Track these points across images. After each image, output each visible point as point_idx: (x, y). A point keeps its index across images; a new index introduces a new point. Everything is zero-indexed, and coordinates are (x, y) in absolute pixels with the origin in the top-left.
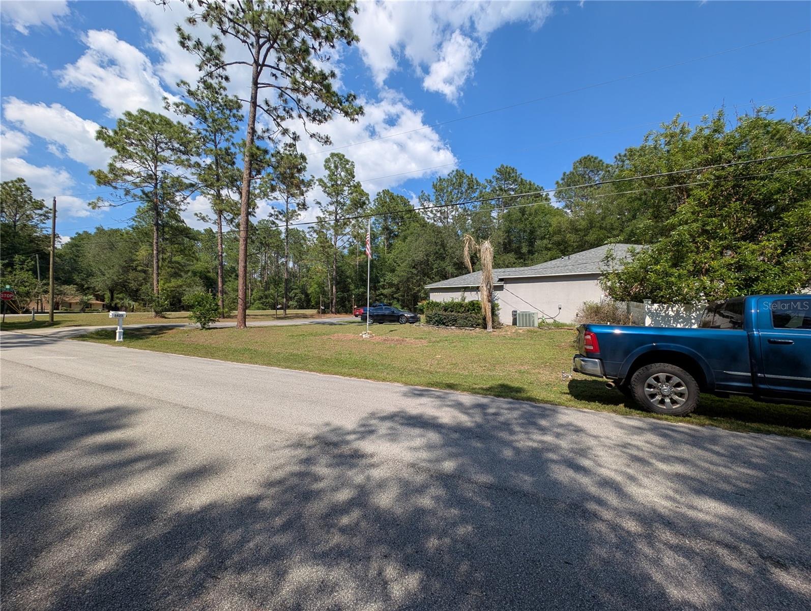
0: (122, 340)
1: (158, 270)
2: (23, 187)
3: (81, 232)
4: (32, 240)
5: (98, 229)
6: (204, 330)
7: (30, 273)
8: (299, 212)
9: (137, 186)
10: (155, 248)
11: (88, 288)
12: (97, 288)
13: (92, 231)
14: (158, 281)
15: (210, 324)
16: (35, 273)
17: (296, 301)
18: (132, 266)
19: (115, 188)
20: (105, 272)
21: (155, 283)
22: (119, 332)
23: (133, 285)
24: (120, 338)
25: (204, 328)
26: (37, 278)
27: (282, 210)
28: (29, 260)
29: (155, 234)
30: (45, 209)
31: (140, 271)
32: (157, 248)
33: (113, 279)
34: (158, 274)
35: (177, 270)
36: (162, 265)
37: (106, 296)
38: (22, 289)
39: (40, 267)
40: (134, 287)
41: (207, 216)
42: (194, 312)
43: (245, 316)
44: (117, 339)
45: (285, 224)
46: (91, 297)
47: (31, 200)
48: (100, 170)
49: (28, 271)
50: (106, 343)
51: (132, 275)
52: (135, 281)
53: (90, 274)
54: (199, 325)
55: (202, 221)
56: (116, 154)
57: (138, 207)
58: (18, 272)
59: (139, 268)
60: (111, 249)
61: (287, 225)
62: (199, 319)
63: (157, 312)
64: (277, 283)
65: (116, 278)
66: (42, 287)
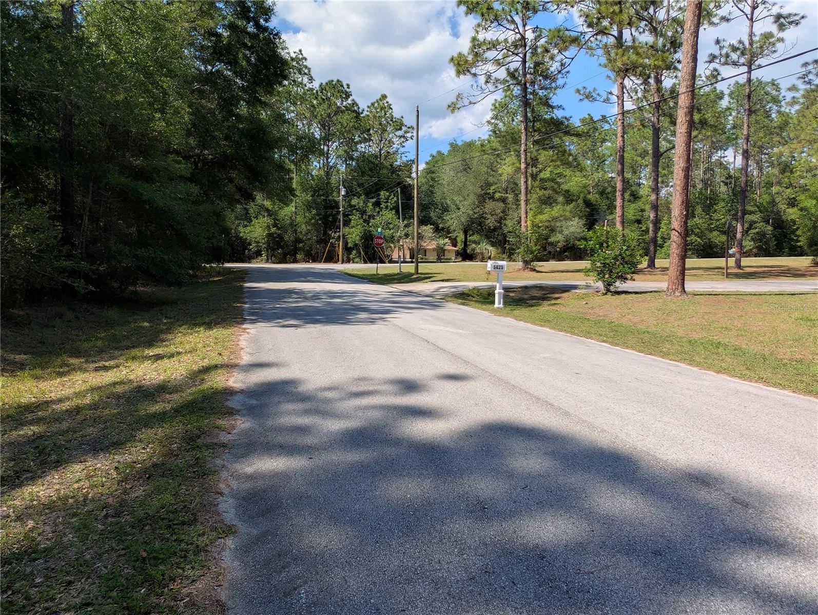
0: (501, 306)
1: (526, 194)
2: (386, 105)
3: (435, 154)
4: (394, 170)
5: (451, 145)
6: (609, 296)
7: (394, 212)
8: (781, 35)
9: (499, 64)
10: (523, 160)
11: (443, 229)
12: (452, 228)
13: (445, 150)
14: (526, 213)
15: (618, 284)
16: (397, 212)
17: (753, 239)
18: (489, 194)
19: (475, 75)
20: (460, 205)
21: (523, 216)
22: (499, 293)
23: (491, 222)
24: (499, 303)
25: (608, 290)
26: (399, 218)
27: (740, 42)
28: (392, 196)
29: (523, 137)
30: (404, 128)
31: (498, 200)
32: (526, 159)
33: (468, 215)
34: (527, 201)
35: (551, 192)
36: (533, 186)
37: (459, 239)
38: (388, 233)
39: (402, 203)
40: (491, 225)
41: (595, 90)
42: (594, 262)
43: (683, 271)
44: (496, 305)
45: (745, 69)
46: (447, 240)
47: (392, 121)
48: (460, 53)
49: (391, 209)
50: (485, 310)
51: (490, 205)
52: (492, 215)
53: (446, 210)
54: (600, 285)
55: (586, 100)
56: (479, 20)
57: (493, 102)
58: (384, 212)
59: (497, 195)
60: (465, 170)
61: (749, 72)
62: (601, 274)
63: (526, 263)
64: (709, 204)
65: (471, 212)
66: (404, 230)
